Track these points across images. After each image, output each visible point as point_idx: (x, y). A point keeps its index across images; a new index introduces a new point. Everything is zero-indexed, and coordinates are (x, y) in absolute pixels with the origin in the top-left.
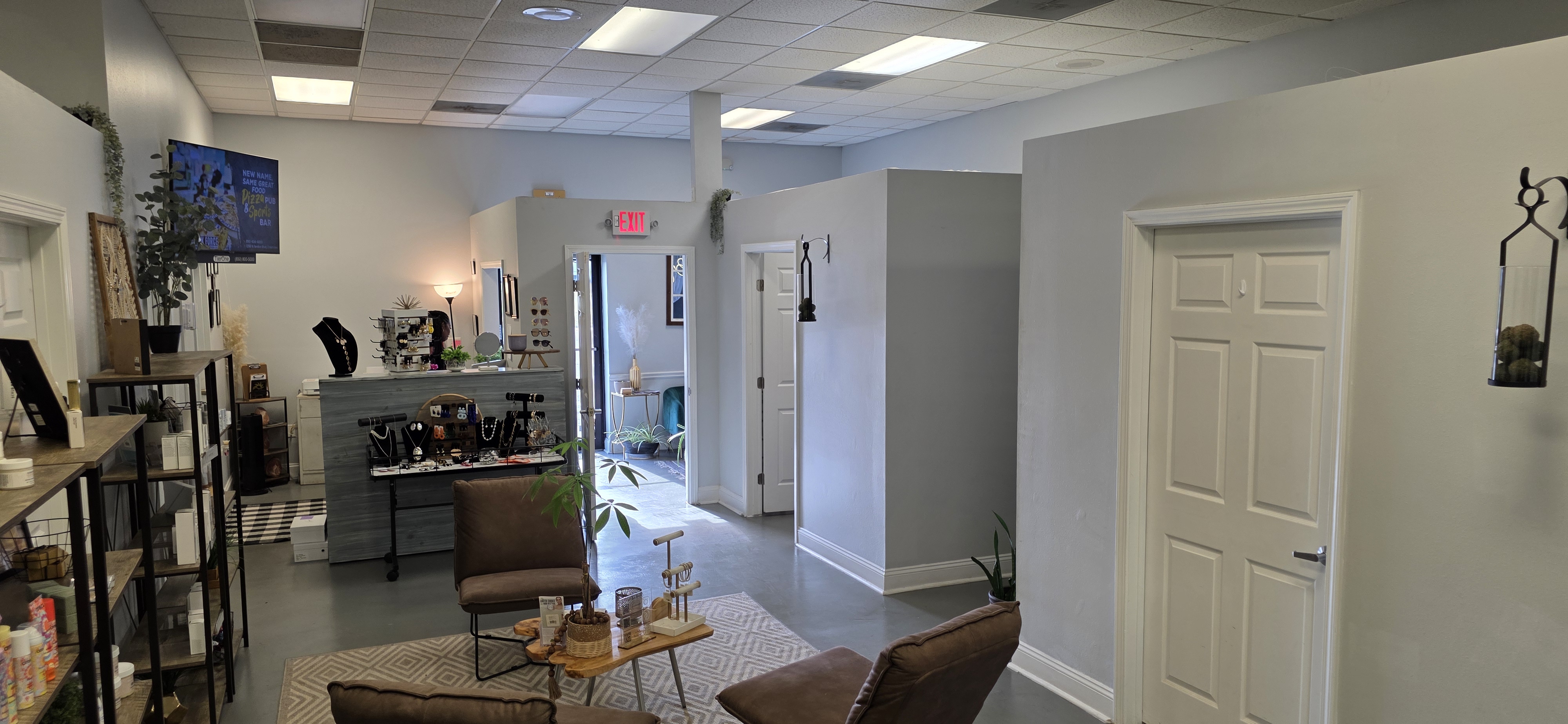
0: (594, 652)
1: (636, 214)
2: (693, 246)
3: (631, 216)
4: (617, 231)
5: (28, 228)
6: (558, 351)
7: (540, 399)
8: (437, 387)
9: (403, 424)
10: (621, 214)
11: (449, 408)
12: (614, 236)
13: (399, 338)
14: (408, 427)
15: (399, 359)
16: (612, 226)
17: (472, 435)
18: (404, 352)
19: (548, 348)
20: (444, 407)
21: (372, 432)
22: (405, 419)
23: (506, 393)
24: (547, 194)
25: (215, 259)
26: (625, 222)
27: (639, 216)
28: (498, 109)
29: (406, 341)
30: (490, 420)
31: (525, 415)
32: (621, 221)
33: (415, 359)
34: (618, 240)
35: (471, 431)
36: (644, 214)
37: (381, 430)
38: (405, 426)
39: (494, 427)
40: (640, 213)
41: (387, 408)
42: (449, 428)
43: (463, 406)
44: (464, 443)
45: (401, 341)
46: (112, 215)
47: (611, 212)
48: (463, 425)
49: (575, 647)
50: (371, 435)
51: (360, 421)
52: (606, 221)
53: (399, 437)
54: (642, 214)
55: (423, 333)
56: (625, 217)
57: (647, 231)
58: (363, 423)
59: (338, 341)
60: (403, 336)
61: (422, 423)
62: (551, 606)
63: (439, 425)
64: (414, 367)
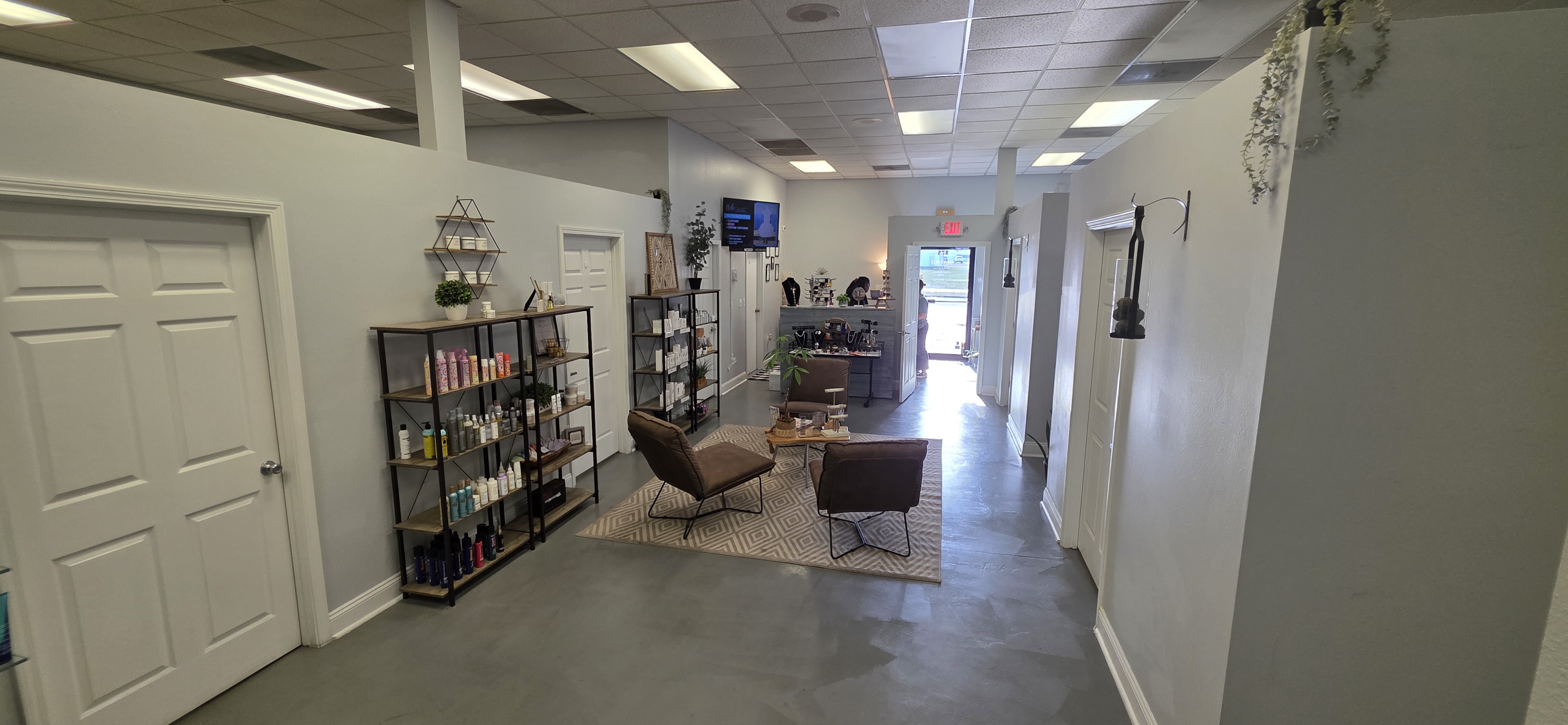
0: (784, 435)
1: (955, 223)
2: (989, 241)
3: (952, 225)
4: (943, 233)
5: (611, 239)
6: (895, 299)
7: (875, 324)
8: (831, 314)
9: (813, 331)
10: (946, 223)
11: (833, 324)
12: (942, 237)
13: (814, 288)
14: (815, 332)
15: (815, 299)
16: (940, 230)
17: (843, 339)
18: (817, 296)
19: (889, 298)
20: (831, 324)
21: (796, 333)
22: (814, 328)
23: (861, 319)
24: (944, 212)
25: (745, 250)
26: (948, 228)
27: (957, 225)
28: (907, 167)
29: (817, 290)
30: (852, 333)
31: (868, 331)
32: (946, 227)
33: (821, 299)
34: (944, 239)
35: (843, 336)
36: (960, 223)
37: (800, 333)
38: (813, 332)
39: (853, 336)
40: (957, 223)
41: (808, 322)
42: (833, 334)
43: (840, 324)
44: (840, 343)
45: (815, 290)
46: (664, 232)
47: (940, 223)
48: (839, 334)
49: (779, 432)
50: (795, 334)
51: (793, 327)
52: (937, 228)
53: (809, 337)
54: (959, 223)
55: (826, 286)
56: (949, 226)
57: (961, 233)
58: (794, 328)
59: (791, 289)
60: (816, 288)
61: (821, 331)
62: (774, 412)
63: (828, 333)
64: (821, 303)
